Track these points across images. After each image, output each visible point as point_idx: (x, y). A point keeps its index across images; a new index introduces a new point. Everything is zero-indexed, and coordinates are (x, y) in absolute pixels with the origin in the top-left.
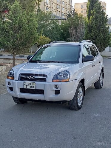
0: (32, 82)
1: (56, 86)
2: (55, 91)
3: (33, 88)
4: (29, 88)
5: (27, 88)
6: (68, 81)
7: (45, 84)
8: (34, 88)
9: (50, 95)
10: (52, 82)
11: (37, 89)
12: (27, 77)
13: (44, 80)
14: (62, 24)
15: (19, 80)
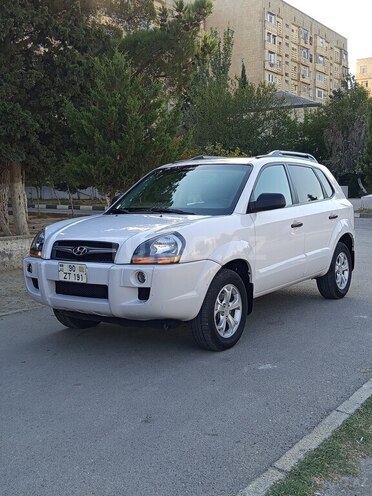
0: (78, 265)
1: (141, 276)
2: (140, 289)
3: (80, 281)
4: (72, 279)
5: (68, 280)
6: (177, 262)
7: (109, 270)
8: (84, 281)
9: (123, 302)
10: (132, 263)
11: (92, 282)
12: (69, 249)
13: (109, 258)
14: (306, 118)
15: (52, 258)
